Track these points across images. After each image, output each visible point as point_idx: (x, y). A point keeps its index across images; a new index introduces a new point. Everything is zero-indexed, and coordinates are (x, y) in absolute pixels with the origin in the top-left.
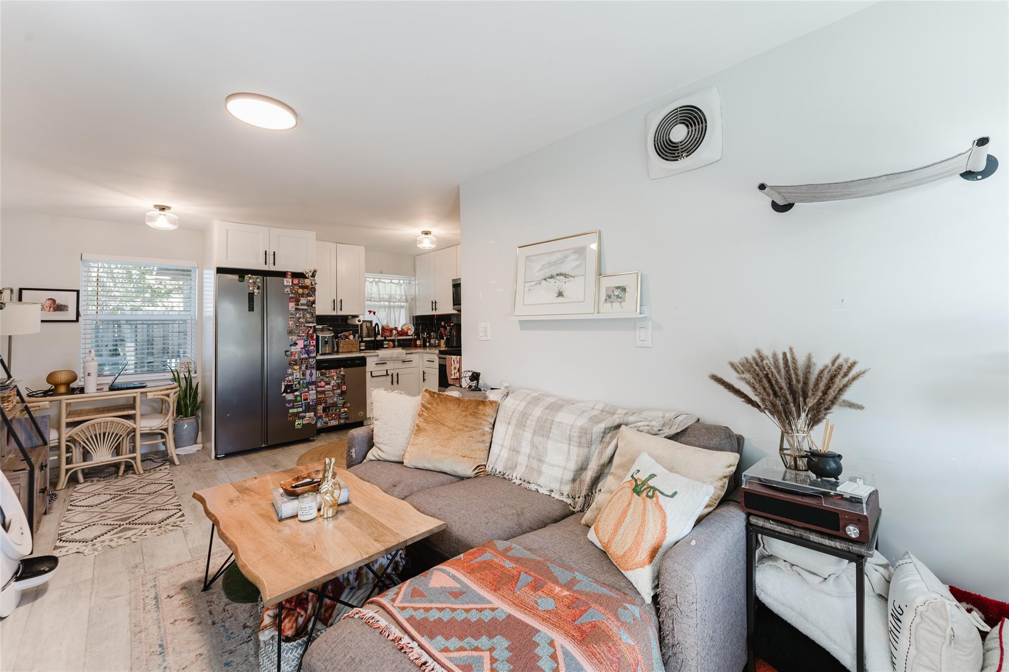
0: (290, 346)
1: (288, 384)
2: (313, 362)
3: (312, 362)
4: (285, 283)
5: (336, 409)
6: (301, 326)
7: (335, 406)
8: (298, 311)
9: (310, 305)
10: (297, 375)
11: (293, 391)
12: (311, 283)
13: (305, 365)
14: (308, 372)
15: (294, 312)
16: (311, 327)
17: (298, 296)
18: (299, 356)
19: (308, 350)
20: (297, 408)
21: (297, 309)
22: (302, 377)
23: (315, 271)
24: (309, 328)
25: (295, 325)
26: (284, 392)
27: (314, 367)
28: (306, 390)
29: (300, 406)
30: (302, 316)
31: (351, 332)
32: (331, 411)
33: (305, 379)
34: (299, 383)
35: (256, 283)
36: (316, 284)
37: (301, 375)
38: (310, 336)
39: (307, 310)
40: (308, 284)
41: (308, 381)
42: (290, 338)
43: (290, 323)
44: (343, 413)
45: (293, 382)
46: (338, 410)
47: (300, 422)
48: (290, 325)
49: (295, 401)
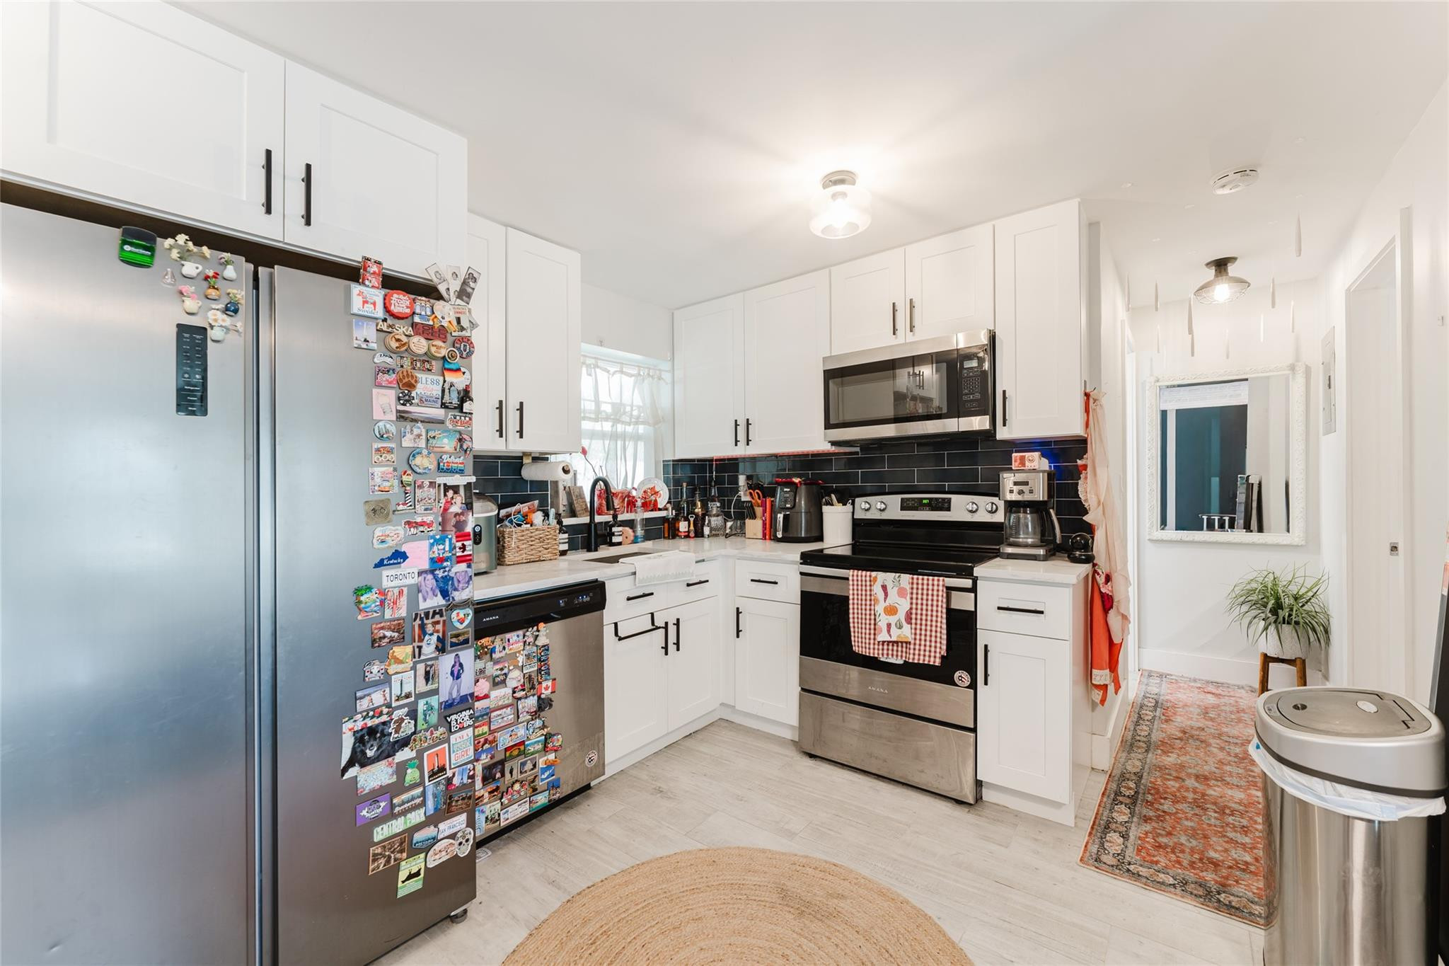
0: (377, 566)
1: (370, 723)
2: (463, 620)
3: (461, 621)
4: (357, 306)
5: (523, 764)
6: (421, 487)
7: (520, 754)
8: (408, 425)
9: (455, 401)
10: (406, 680)
11: (387, 753)
12: (458, 320)
13: (434, 638)
14: (447, 661)
15: (392, 429)
16: (455, 489)
17: (407, 363)
18: (413, 603)
19: (447, 579)
20: (404, 813)
21: (402, 416)
22: (422, 687)
23: (471, 278)
24: (450, 493)
25: (396, 482)
26: (350, 764)
27: (466, 641)
28: (437, 734)
29: (418, 801)
30: (422, 444)
31: (536, 502)
32: (508, 775)
33: (435, 692)
34: (413, 714)
35: (219, 283)
36: (473, 325)
37: (421, 680)
38: (453, 521)
39: (442, 422)
40: (445, 324)
41: (444, 696)
42: (379, 532)
43: (378, 471)
44: (544, 771)
45: (390, 714)
46: (529, 766)
47: (416, 864)
48: (378, 480)
49: (398, 787)
